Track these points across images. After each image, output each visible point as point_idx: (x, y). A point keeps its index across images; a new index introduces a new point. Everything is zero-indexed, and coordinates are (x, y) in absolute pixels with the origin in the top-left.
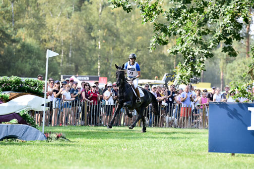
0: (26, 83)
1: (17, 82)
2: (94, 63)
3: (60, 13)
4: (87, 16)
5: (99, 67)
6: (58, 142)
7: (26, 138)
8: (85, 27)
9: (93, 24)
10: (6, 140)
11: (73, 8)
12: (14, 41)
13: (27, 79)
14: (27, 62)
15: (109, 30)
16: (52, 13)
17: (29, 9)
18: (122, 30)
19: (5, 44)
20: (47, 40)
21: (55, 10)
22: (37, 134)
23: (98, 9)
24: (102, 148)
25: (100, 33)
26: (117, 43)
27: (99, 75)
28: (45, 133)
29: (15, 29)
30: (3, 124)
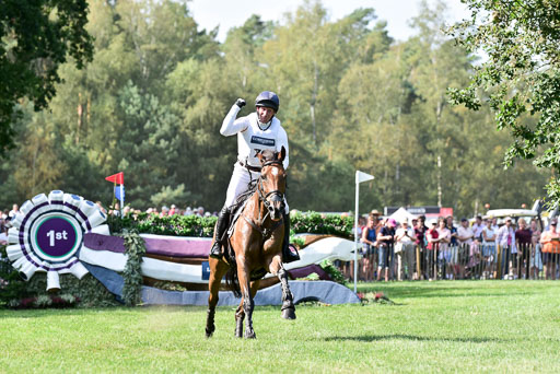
0: (328, 221)
1: (317, 220)
2: (434, 187)
3: (381, 118)
4: (419, 121)
5: (440, 193)
6: (377, 306)
7: (331, 300)
8: (417, 137)
9: (429, 131)
11: (400, 109)
12: (316, 160)
13: (329, 215)
14: (334, 190)
15: (453, 139)
16: (369, 117)
17: (336, 113)
18: (471, 139)
19: (304, 165)
20: (363, 156)
21: (372, 113)
22: (346, 294)
23: (435, 109)
24: (441, 313)
25: (438, 143)
26: (464, 157)
27: (440, 205)
28: (358, 292)
29: (318, 143)
30: (298, 280)
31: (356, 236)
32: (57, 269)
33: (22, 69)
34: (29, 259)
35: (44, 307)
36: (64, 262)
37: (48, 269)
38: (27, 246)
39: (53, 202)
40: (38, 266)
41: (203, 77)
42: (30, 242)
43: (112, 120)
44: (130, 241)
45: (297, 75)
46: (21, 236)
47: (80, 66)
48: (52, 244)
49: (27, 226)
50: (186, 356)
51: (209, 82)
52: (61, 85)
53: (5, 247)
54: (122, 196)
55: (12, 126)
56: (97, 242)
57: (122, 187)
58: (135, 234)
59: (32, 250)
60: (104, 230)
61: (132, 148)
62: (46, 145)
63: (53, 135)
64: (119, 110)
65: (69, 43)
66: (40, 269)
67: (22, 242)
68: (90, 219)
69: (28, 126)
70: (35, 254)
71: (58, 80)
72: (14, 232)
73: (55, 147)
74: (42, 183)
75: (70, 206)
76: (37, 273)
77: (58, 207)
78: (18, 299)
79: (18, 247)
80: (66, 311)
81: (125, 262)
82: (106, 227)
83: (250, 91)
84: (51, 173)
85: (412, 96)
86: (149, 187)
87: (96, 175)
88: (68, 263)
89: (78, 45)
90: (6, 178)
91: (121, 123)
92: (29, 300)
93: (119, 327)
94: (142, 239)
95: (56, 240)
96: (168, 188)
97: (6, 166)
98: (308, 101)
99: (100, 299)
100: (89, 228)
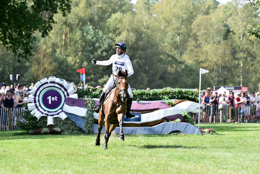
0: (186, 93)
1: (180, 93)
2: (238, 77)
3: (212, 42)
4: (232, 43)
5: (241, 80)
6: (209, 135)
7: (187, 132)
8: (231, 52)
9: (237, 48)
10: (173, 134)
11: (222, 38)
12: (180, 63)
13: (186, 90)
14: (188, 78)
15: (249, 53)
16: (207, 41)
17: (190, 39)
19: (174, 65)
20: (203, 61)
21: (208, 39)
22: (194, 129)
23: (240, 38)
24: (241, 139)
25: (241, 55)
26: (254, 62)
27: (241, 86)
28: (200, 128)
29: (181, 54)
30: (170, 122)
31: (199, 101)
32: (52, 115)
33: (36, 16)
34: (39, 110)
35: (46, 133)
36: (56, 112)
37: (48, 115)
38: (38, 103)
39: (51, 82)
40: (43, 113)
41: (124, 21)
42: (39, 102)
43: (80, 42)
44: (88, 102)
45: (171, 20)
46: (35, 99)
47: (64, 15)
48: (50, 103)
49: (38, 94)
50: (115, 159)
51: (127, 24)
52: (55, 24)
53: (27, 104)
54: (84, 79)
55: (31, 44)
56: (72, 102)
57: (84, 75)
58: (90, 99)
59: (40, 106)
60: (75, 96)
61: (89, 56)
62: (47, 54)
63: (51, 49)
64: (83, 37)
65: (59, 4)
66: (44, 115)
67: (35, 102)
68: (69, 91)
69: (38, 44)
70: (41, 108)
71: (54, 22)
72: (31, 97)
73: (52, 55)
74: (45, 72)
75: (59, 84)
76: (42, 117)
77: (53, 85)
78: (33, 129)
79: (33, 104)
80: (56, 136)
81: (86, 112)
82: (76, 95)
83: (147, 28)
84: (50, 68)
85: (228, 31)
86: (97, 75)
87: (71, 69)
88: (57, 112)
89: (63, 5)
90: (27, 70)
91: (84, 43)
92: (39, 130)
93: (82, 144)
94: (94, 101)
95: (51, 101)
96: (107, 76)
97: (27, 64)
98: (176, 33)
99: (73, 130)
100: (68, 95)
